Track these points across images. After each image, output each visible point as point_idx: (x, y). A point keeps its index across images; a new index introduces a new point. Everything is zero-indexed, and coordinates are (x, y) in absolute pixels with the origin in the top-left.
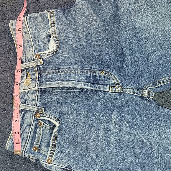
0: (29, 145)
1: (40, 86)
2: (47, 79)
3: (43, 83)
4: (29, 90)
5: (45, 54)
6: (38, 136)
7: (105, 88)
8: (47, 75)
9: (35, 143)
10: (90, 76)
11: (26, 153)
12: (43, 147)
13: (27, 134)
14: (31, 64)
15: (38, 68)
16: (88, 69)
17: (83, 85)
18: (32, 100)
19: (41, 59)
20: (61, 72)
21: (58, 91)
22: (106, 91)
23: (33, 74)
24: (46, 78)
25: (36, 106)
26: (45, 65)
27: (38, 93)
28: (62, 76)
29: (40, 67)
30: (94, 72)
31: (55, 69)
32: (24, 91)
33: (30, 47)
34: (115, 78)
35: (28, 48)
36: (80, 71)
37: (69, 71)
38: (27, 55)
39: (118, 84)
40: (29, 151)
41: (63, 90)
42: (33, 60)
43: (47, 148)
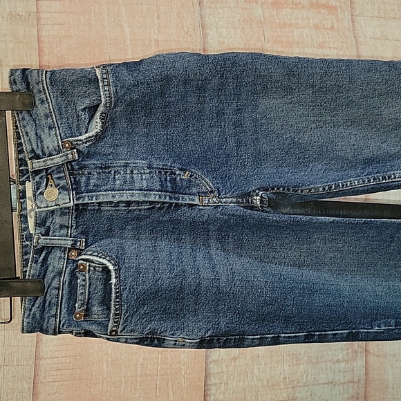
0: (64, 311)
1: (78, 199)
2: (91, 187)
3: (84, 194)
4: (58, 207)
5: (81, 140)
6: (81, 291)
7: (192, 200)
8: (88, 179)
9: (77, 305)
10: (166, 179)
11: (63, 326)
12: (96, 307)
13: (57, 291)
14: (55, 161)
15: (69, 167)
16: (161, 167)
17: (157, 197)
18: (62, 227)
19: (75, 150)
20: (113, 172)
21: (111, 208)
22: (193, 205)
23: (59, 178)
24: (87, 184)
25: (71, 237)
26: (82, 161)
27: (73, 214)
28: (118, 182)
29: (73, 163)
30: (172, 173)
31: (101, 168)
32: (46, 209)
33: (50, 128)
34: (207, 183)
35: (46, 130)
36: (148, 171)
37: (128, 172)
38: (45, 143)
39: (212, 192)
40: (67, 322)
41: (118, 206)
42: (59, 152)
43: (102, 308)
